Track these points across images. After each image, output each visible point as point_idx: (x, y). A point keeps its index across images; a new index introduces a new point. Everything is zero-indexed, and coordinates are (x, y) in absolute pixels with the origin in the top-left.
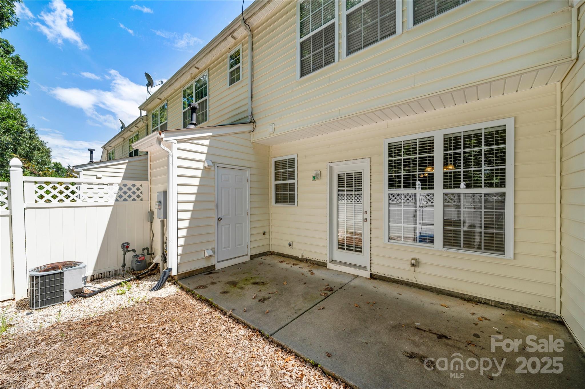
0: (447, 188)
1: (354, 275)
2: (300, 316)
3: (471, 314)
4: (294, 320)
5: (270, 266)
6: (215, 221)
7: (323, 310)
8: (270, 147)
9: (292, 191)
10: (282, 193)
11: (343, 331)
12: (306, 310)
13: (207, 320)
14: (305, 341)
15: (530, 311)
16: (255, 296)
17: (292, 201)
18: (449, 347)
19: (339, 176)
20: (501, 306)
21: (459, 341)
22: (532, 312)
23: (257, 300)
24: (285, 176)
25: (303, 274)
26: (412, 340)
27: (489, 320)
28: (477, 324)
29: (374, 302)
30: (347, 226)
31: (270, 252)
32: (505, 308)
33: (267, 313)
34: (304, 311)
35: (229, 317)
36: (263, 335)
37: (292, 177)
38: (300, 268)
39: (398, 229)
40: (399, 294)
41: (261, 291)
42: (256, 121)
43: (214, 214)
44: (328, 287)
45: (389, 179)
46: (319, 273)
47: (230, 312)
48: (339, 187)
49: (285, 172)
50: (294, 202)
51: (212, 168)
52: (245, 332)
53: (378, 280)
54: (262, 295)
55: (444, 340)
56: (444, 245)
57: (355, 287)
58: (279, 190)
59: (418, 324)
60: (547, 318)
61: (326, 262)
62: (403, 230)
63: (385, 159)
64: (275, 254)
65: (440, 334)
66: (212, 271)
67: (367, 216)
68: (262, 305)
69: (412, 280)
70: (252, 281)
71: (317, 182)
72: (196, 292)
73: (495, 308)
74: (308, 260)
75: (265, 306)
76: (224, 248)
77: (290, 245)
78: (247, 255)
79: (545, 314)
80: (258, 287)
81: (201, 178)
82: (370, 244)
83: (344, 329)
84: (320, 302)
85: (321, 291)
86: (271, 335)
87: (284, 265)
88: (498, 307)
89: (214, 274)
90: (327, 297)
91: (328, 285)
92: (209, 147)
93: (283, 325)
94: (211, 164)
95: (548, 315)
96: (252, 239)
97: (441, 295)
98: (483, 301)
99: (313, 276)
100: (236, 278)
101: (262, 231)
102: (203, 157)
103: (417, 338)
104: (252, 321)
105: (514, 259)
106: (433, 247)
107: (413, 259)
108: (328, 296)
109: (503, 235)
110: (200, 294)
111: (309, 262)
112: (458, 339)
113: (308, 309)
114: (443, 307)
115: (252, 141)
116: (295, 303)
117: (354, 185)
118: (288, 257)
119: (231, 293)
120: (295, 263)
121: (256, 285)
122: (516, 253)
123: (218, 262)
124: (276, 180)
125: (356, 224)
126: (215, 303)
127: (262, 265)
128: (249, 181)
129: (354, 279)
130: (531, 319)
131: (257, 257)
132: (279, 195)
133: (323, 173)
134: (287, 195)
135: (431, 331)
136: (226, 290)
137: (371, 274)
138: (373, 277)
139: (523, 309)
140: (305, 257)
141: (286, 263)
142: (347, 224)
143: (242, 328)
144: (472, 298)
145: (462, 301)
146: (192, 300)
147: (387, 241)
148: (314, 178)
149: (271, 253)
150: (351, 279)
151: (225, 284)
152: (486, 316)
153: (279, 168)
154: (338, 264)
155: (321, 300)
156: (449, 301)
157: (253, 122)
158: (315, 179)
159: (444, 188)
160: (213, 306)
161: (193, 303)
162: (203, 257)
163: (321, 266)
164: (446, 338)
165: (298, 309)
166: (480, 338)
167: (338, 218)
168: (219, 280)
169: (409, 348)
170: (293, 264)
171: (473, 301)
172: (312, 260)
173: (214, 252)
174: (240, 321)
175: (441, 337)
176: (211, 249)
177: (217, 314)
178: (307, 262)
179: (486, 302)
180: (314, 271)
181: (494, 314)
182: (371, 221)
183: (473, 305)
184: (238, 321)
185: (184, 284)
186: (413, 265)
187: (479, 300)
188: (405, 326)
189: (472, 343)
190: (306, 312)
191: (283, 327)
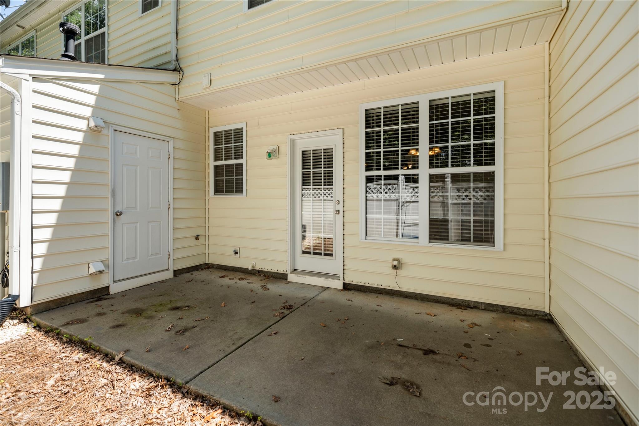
0: (433, 168)
1: (322, 287)
2: (239, 347)
3: (461, 320)
4: (229, 354)
5: (204, 283)
6: (109, 216)
7: (275, 335)
8: (207, 112)
9: (239, 176)
10: (225, 178)
11: (301, 361)
12: (249, 338)
13: (73, 373)
14: (242, 383)
15: (520, 311)
16: (170, 326)
17: (239, 190)
18: (437, 364)
19: (303, 154)
20: (491, 309)
21: (449, 355)
22: (522, 312)
23: (173, 332)
24: (229, 153)
25: (252, 291)
26: (392, 361)
27: (480, 326)
28: (467, 332)
29: (346, 318)
30: (314, 222)
31: (207, 264)
32: (495, 311)
33: (186, 349)
34: (247, 340)
35: (118, 364)
36: (173, 384)
37: (239, 156)
38: (248, 283)
39: (377, 222)
40: (378, 306)
41: (182, 318)
42: (183, 69)
43: (108, 205)
44: (286, 304)
45: (366, 157)
46: (275, 288)
47: (121, 356)
48: (303, 169)
49: (229, 148)
50: (242, 191)
51: (105, 132)
52: (143, 383)
53: (352, 291)
54: (183, 324)
55: (431, 356)
56: (430, 239)
57: (322, 302)
58: (220, 174)
59: (400, 340)
60: (537, 317)
61: (285, 273)
62: (383, 224)
63: (362, 130)
64: (215, 267)
65: (426, 348)
66: (103, 297)
67: (340, 207)
68: (180, 338)
69: (394, 287)
70: (170, 306)
71: (274, 161)
72: (64, 330)
73: (484, 311)
74: (262, 271)
75: (184, 341)
76: (127, 259)
77: (236, 253)
78: (168, 269)
79: (535, 313)
80: (179, 313)
81: (82, 145)
82: (343, 243)
83: (303, 358)
84: (272, 325)
85: (275, 310)
86: (187, 383)
87: (226, 281)
88: (488, 310)
89: (106, 301)
90: (283, 318)
91: (286, 302)
92: (99, 96)
93: (210, 364)
94: (101, 123)
95: (537, 313)
96: (176, 246)
97: (427, 302)
98: (472, 305)
99: (266, 292)
100: (144, 304)
101: (195, 234)
102: (87, 112)
103: (399, 359)
104: (157, 365)
105: (504, 250)
106: (418, 243)
107: (394, 260)
108: (285, 317)
109: (493, 222)
110: (71, 333)
111: (262, 275)
112: (447, 353)
113: (253, 336)
114: (430, 316)
115: (177, 99)
116: (234, 330)
117: (323, 166)
118: (233, 271)
119: (130, 326)
120: (243, 277)
121: (176, 312)
122: (506, 243)
123: (114, 282)
124: (216, 160)
125: (325, 219)
126: (95, 343)
127: (191, 283)
128: (172, 158)
129: (322, 292)
130: (522, 320)
131: (186, 273)
132: (220, 181)
133: (282, 149)
134: (232, 181)
135: (416, 346)
136: (121, 323)
137: (344, 284)
138: (347, 287)
139: (513, 310)
140: (257, 268)
141: (229, 278)
142: (314, 219)
143: (137, 379)
144: (460, 302)
145: (450, 307)
146: (53, 344)
147: (364, 239)
148: (270, 155)
149: (208, 267)
150: (317, 293)
151: (123, 313)
152: (476, 322)
153: (221, 143)
154: (301, 274)
155: (274, 322)
156: (436, 309)
157: (179, 70)
158: (270, 157)
159: (430, 168)
160: (93, 349)
161: (52, 348)
162: (86, 274)
163: (279, 278)
164: (433, 352)
165: (237, 339)
166: (471, 347)
167: (302, 211)
168: (112, 308)
169: (389, 372)
170: (239, 279)
171: (462, 306)
172: (267, 272)
173: (107, 266)
174: (137, 368)
175: (427, 352)
176: (102, 261)
177: (96, 361)
178: (260, 275)
179: (475, 305)
180: (269, 286)
181: (484, 318)
182: (344, 212)
183: (462, 310)
184: (133, 368)
185: (43, 320)
186: (395, 267)
187: (469, 304)
188: (384, 344)
189: (463, 356)
190: (249, 341)
191: (209, 368)
